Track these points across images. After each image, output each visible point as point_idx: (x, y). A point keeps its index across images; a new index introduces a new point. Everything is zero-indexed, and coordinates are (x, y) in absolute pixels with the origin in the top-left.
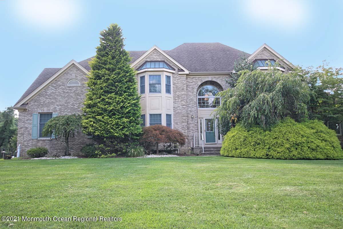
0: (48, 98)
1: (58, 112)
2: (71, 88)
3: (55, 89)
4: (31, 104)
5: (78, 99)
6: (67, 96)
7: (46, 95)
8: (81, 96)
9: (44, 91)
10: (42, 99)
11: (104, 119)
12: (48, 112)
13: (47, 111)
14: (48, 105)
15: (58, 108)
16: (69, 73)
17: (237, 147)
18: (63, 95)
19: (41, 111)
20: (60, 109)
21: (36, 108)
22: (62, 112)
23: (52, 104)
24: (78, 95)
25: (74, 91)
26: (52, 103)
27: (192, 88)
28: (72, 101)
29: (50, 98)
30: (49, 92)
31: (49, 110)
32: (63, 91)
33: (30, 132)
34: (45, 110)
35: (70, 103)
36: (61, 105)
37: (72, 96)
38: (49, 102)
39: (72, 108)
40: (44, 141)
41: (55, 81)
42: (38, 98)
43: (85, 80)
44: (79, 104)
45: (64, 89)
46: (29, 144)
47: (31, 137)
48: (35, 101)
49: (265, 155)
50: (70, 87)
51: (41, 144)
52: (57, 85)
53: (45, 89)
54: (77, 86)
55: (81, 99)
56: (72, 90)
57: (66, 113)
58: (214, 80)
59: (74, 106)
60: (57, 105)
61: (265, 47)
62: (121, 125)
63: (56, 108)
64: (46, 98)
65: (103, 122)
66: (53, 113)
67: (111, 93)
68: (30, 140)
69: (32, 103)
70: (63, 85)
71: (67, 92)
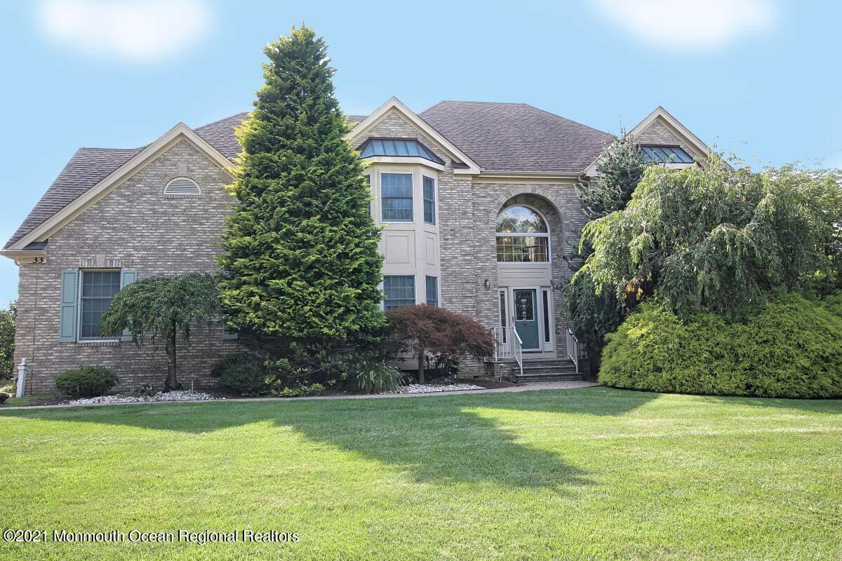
0: (107, 228)
1: (138, 266)
2: (174, 202)
3: (130, 202)
4: (57, 244)
5: (194, 232)
6: (163, 223)
7: (102, 219)
8: (202, 224)
9: (94, 206)
10: (91, 231)
11: (295, 289)
12: (109, 266)
13: (106, 263)
14: (107, 249)
15: (137, 256)
16: (168, 160)
17: (660, 365)
18: (152, 221)
19: (86, 263)
20: (143, 259)
21: (73, 255)
22: (150, 266)
23: (119, 244)
24: (194, 221)
25: (185, 210)
26: (122, 242)
27: (485, 210)
28: (177, 237)
29: (114, 228)
30: (110, 211)
31: (111, 261)
32: (152, 210)
33: (54, 323)
34: (100, 262)
35: (172, 242)
36: (145, 249)
37: (177, 224)
38: (110, 239)
39: (179, 256)
40: (96, 347)
41: (129, 180)
42: (77, 225)
43: (214, 179)
44: (198, 245)
45: (154, 205)
46: (52, 357)
47: (57, 337)
48: (70, 236)
49: (743, 387)
50: (172, 199)
51: (88, 357)
52: (134, 193)
53: (98, 203)
54: (192, 197)
55: (205, 232)
56: (177, 207)
57: (161, 269)
58: (539, 192)
59: (185, 250)
60: (135, 248)
61: (660, 117)
62: (340, 306)
63: (131, 255)
64: (103, 228)
65: (289, 295)
66: (124, 270)
67: (308, 215)
68: (56, 346)
69: (60, 241)
70: (151, 194)
71: (165, 213)
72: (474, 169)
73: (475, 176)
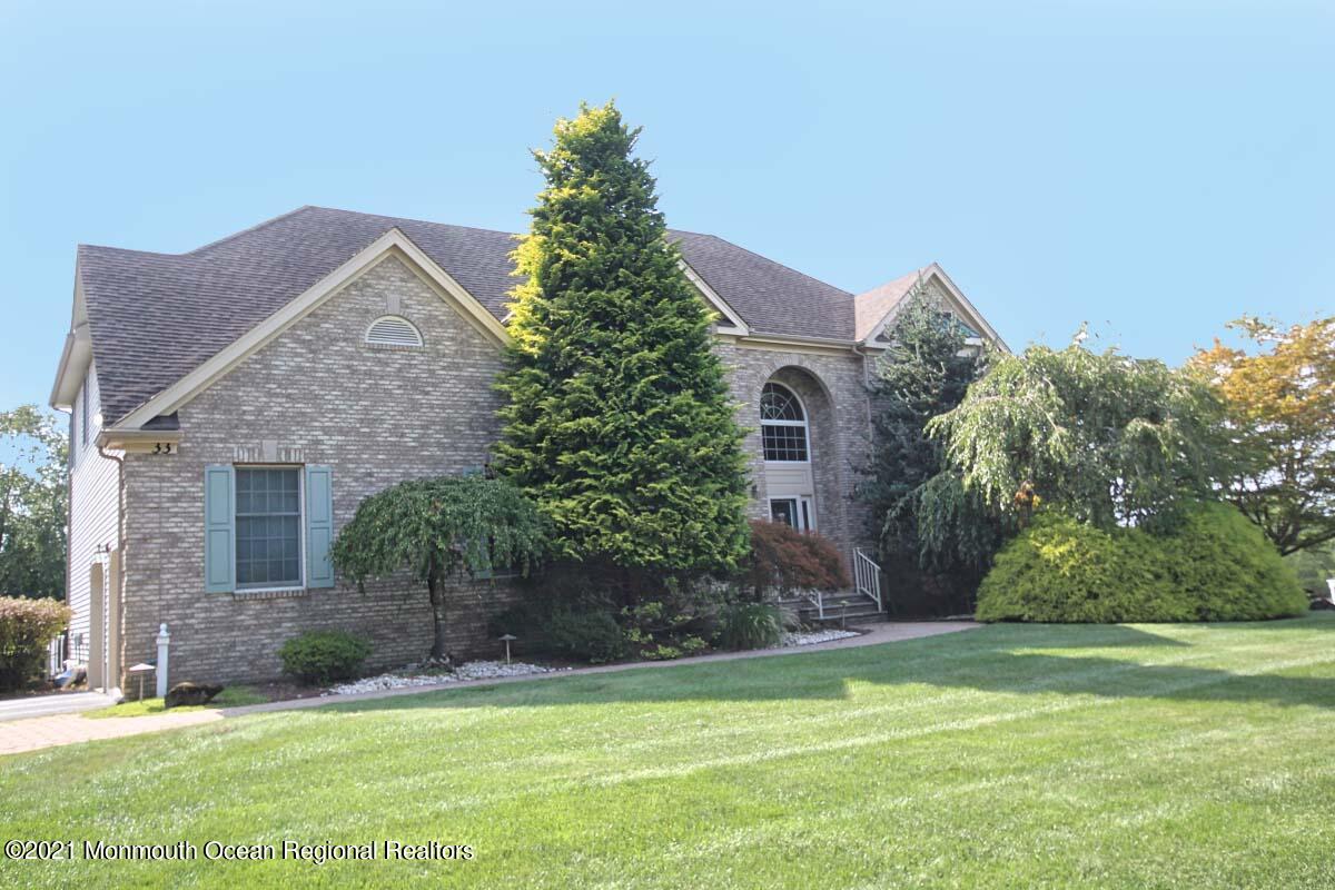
0: (277, 395)
1: (332, 461)
2: (381, 355)
3: (312, 352)
4: (193, 421)
5: (415, 406)
6: (366, 390)
7: (268, 378)
8: (427, 393)
9: (255, 357)
10: (250, 399)
12: (284, 460)
13: (279, 454)
14: (280, 429)
15: (329, 443)
16: (369, 286)
18: (350, 385)
19: (246, 455)
20: (339, 448)
21: (221, 440)
22: (350, 461)
23: (298, 423)
24: (415, 388)
25: (400, 370)
26: (302, 420)
28: (390, 413)
29: (288, 396)
30: (282, 366)
31: (288, 452)
32: (348, 367)
33: (193, 560)
34: (270, 452)
35: (383, 421)
36: (341, 432)
37: (388, 393)
38: (282, 415)
39: (393, 444)
40: (269, 599)
41: (309, 316)
42: (226, 388)
43: (441, 323)
44: (422, 427)
45: (352, 358)
46: (193, 621)
47: (200, 585)
48: (214, 407)
50: (379, 351)
51: (257, 617)
52: (318, 338)
53: (260, 352)
54: (410, 349)
55: (432, 407)
56: (387, 364)
57: (367, 466)
59: (403, 435)
60: (326, 431)
61: (934, 276)
63: (318, 442)
64: (270, 394)
66: (310, 466)
68: (198, 600)
69: (198, 416)
70: (345, 340)
71: (369, 374)
72: (741, 329)
73: (739, 338)
